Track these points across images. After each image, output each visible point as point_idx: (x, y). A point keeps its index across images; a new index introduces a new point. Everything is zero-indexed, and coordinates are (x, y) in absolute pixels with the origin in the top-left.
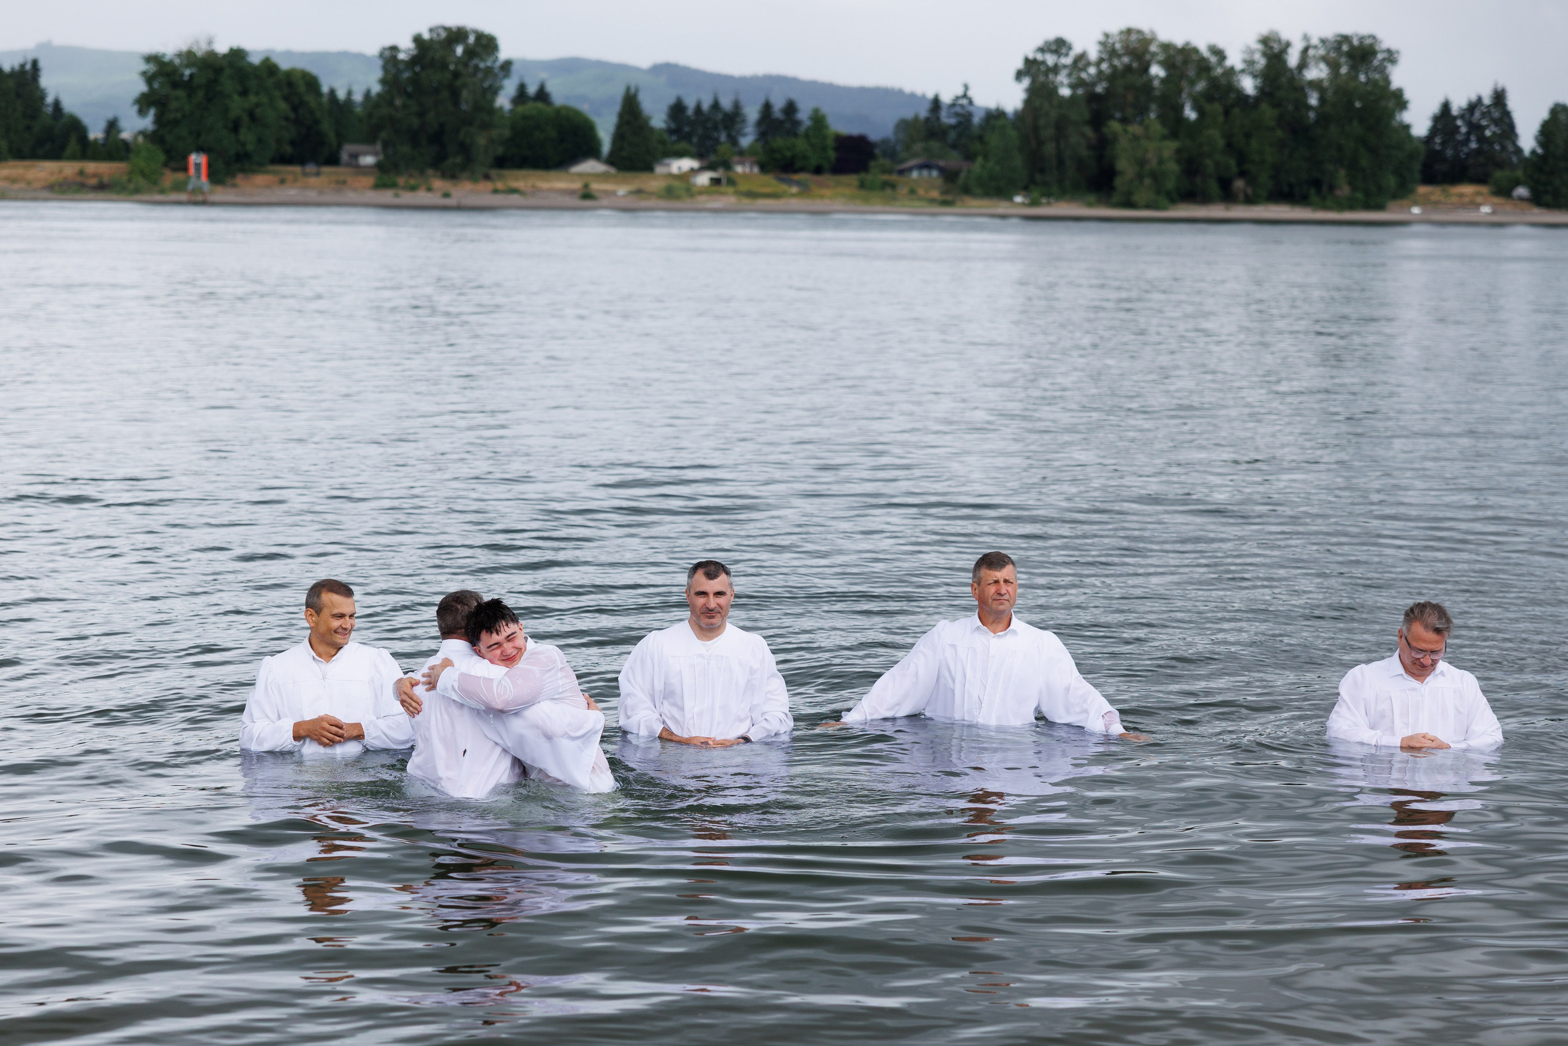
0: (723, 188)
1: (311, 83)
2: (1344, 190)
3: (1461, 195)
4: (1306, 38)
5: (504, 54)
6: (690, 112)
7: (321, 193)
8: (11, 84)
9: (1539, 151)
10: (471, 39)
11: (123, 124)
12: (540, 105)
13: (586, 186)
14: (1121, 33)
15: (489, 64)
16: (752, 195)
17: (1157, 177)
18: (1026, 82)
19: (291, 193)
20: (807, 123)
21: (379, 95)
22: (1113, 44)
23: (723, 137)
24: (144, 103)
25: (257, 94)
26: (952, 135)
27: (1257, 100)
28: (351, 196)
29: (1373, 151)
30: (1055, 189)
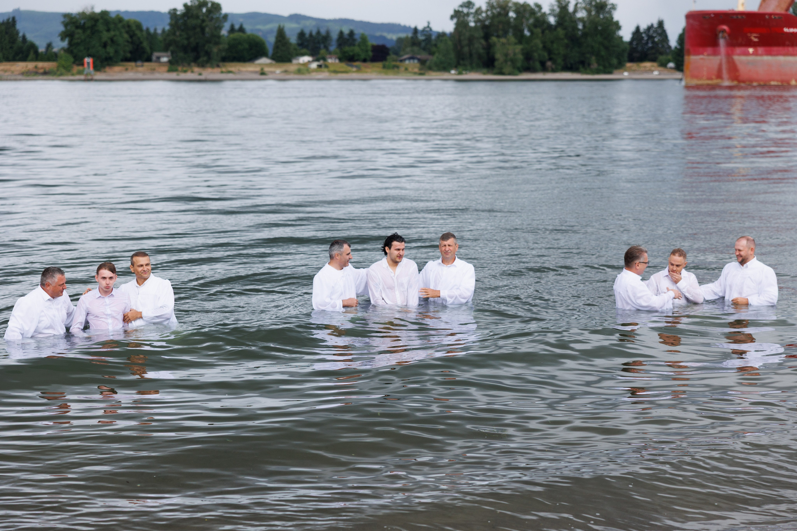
0: (323, 69)
1: (139, 26)
2: (595, 66)
3: (645, 67)
5: (224, 11)
6: (307, 35)
7: (144, 74)
8: (2, 27)
9: (678, 47)
10: (210, 5)
11: (54, 45)
12: (241, 34)
13: (262, 69)
15: (217, 16)
16: (336, 72)
17: (513, 61)
18: (455, 20)
20: (359, 40)
21: (169, 31)
22: (493, 3)
24: (63, 36)
25: (114, 30)
26: (423, 44)
27: (556, 27)
28: (157, 75)
29: (607, 48)
30: (469, 67)
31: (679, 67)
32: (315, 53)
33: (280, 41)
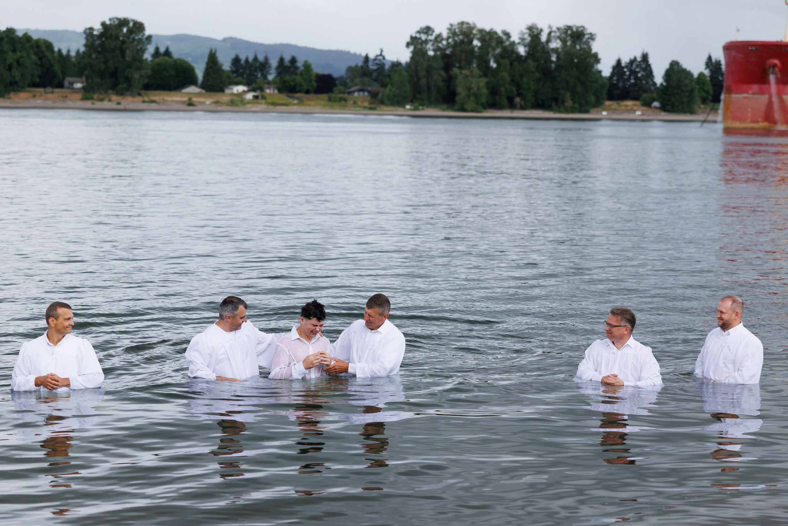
0: (260, 101)
1: (49, 46)
2: (569, 103)
3: (626, 106)
4: (550, 27)
5: (147, 32)
6: (243, 62)
7: (54, 102)
9: (665, 84)
10: (131, 24)
12: (166, 58)
13: (190, 99)
14: (459, 24)
15: (140, 37)
16: (274, 104)
17: (477, 96)
18: (411, 48)
19: (39, 102)
20: (302, 68)
21: (84, 52)
22: (455, 29)
23: (259, 75)
25: (21, 51)
26: (375, 74)
27: (526, 58)
28: (70, 104)
29: (583, 83)
30: (426, 102)
31: (665, 107)
32: (251, 82)
33: (211, 67)
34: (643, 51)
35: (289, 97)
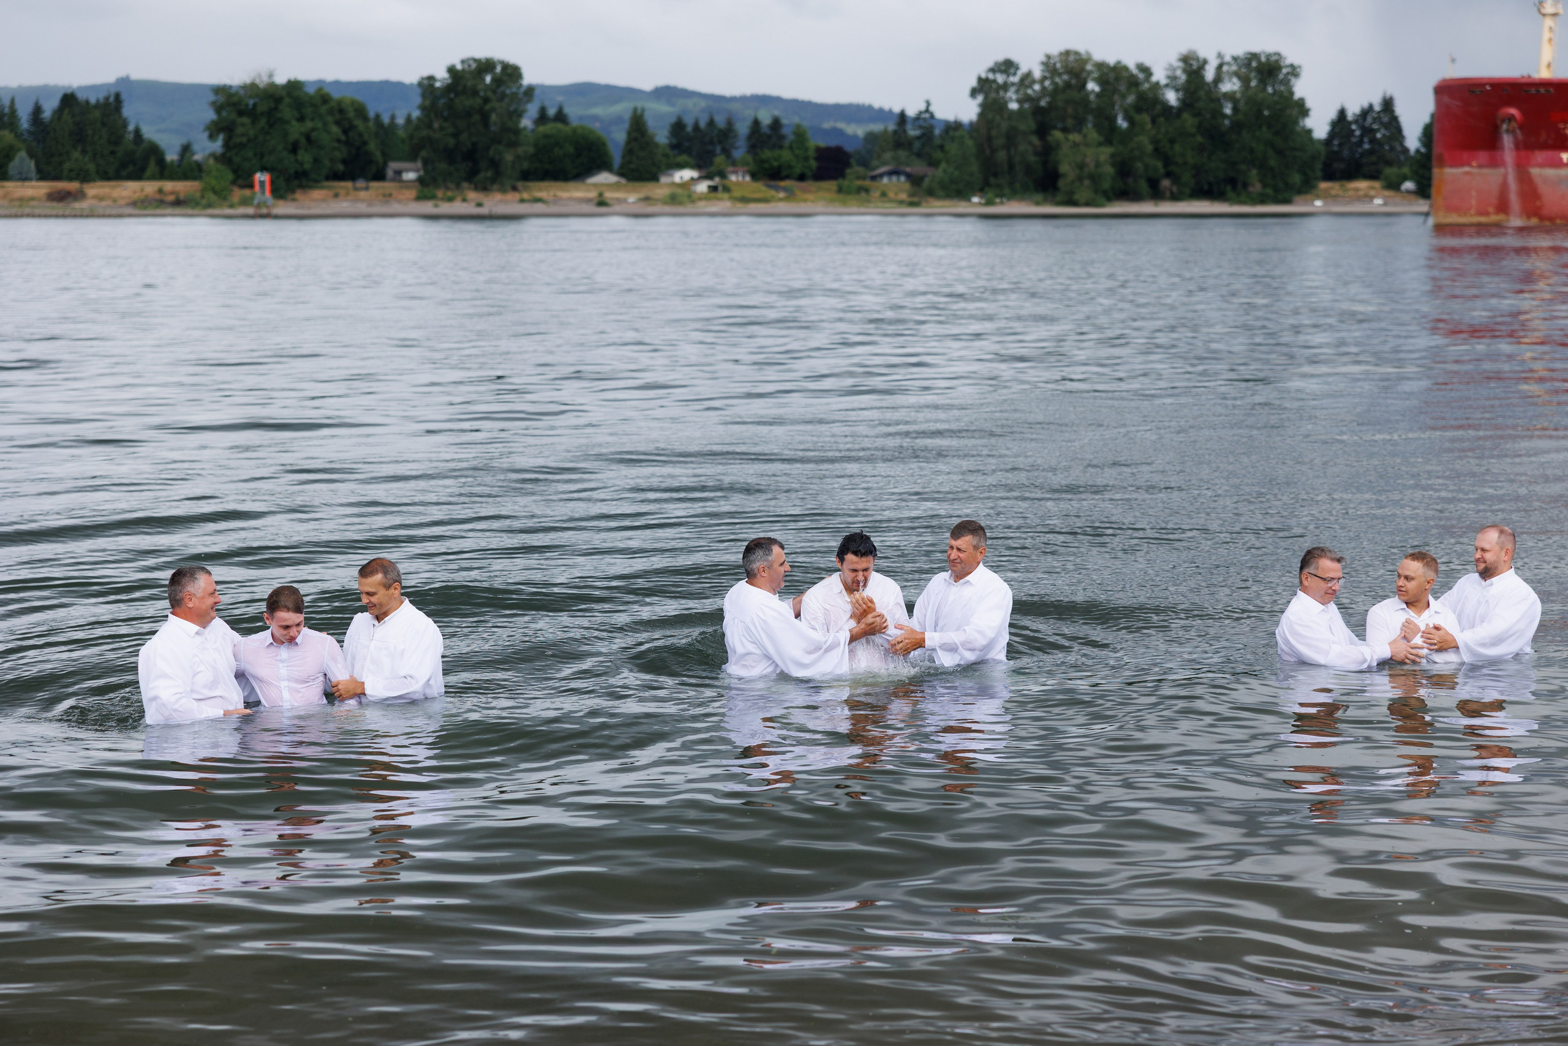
0: (720, 194)
1: (361, 111)
2: (1257, 187)
3: (1357, 190)
4: (1220, 56)
5: (527, 81)
6: (689, 129)
7: (370, 205)
8: (97, 114)
9: (1423, 150)
10: (499, 69)
11: (196, 147)
12: (560, 126)
13: (601, 195)
14: (1061, 54)
15: (514, 90)
16: (745, 200)
17: (1094, 179)
18: (980, 98)
20: (791, 137)
21: (419, 119)
22: (1055, 64)
24: (214, 130)
25: (312, 120)
26: (917, 145)
27: (1180, 111)
28: (396, 207)
29: (1280, 153)
30: (1007, 191)
31: (1424, 191)
32: (704, 163)
33: (636, 139)
34: (1385, 94)
35: (770, 187)
